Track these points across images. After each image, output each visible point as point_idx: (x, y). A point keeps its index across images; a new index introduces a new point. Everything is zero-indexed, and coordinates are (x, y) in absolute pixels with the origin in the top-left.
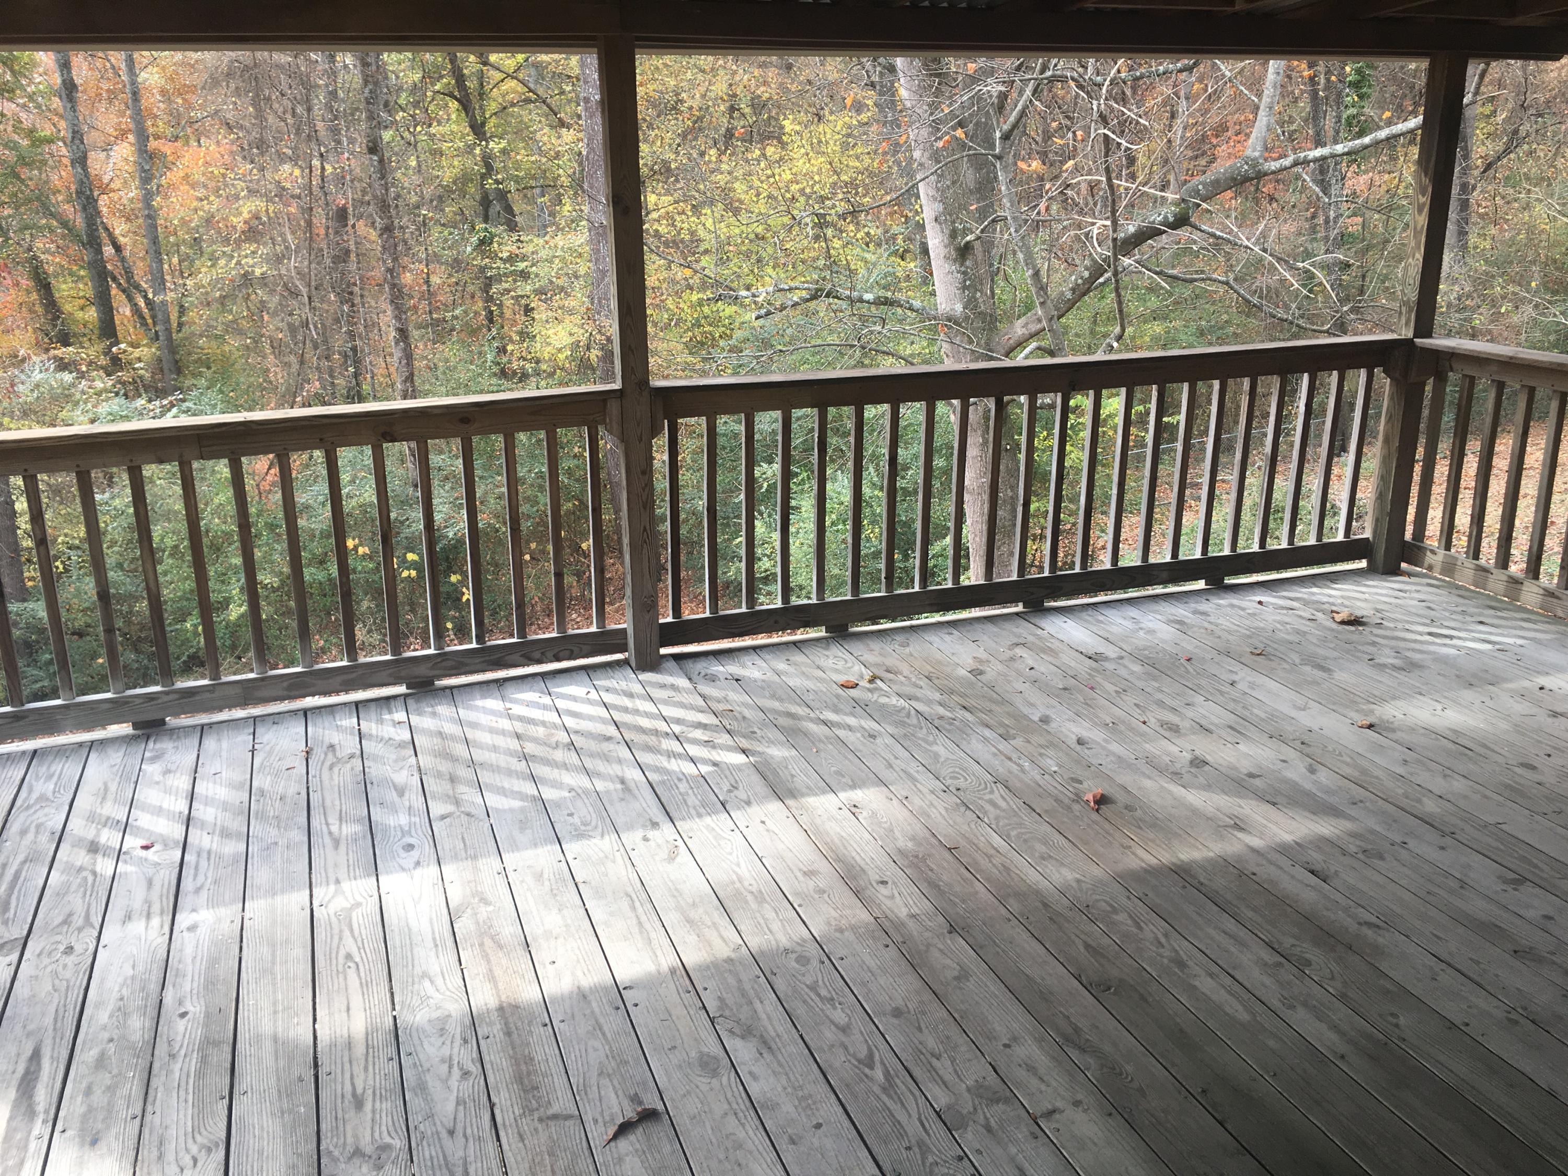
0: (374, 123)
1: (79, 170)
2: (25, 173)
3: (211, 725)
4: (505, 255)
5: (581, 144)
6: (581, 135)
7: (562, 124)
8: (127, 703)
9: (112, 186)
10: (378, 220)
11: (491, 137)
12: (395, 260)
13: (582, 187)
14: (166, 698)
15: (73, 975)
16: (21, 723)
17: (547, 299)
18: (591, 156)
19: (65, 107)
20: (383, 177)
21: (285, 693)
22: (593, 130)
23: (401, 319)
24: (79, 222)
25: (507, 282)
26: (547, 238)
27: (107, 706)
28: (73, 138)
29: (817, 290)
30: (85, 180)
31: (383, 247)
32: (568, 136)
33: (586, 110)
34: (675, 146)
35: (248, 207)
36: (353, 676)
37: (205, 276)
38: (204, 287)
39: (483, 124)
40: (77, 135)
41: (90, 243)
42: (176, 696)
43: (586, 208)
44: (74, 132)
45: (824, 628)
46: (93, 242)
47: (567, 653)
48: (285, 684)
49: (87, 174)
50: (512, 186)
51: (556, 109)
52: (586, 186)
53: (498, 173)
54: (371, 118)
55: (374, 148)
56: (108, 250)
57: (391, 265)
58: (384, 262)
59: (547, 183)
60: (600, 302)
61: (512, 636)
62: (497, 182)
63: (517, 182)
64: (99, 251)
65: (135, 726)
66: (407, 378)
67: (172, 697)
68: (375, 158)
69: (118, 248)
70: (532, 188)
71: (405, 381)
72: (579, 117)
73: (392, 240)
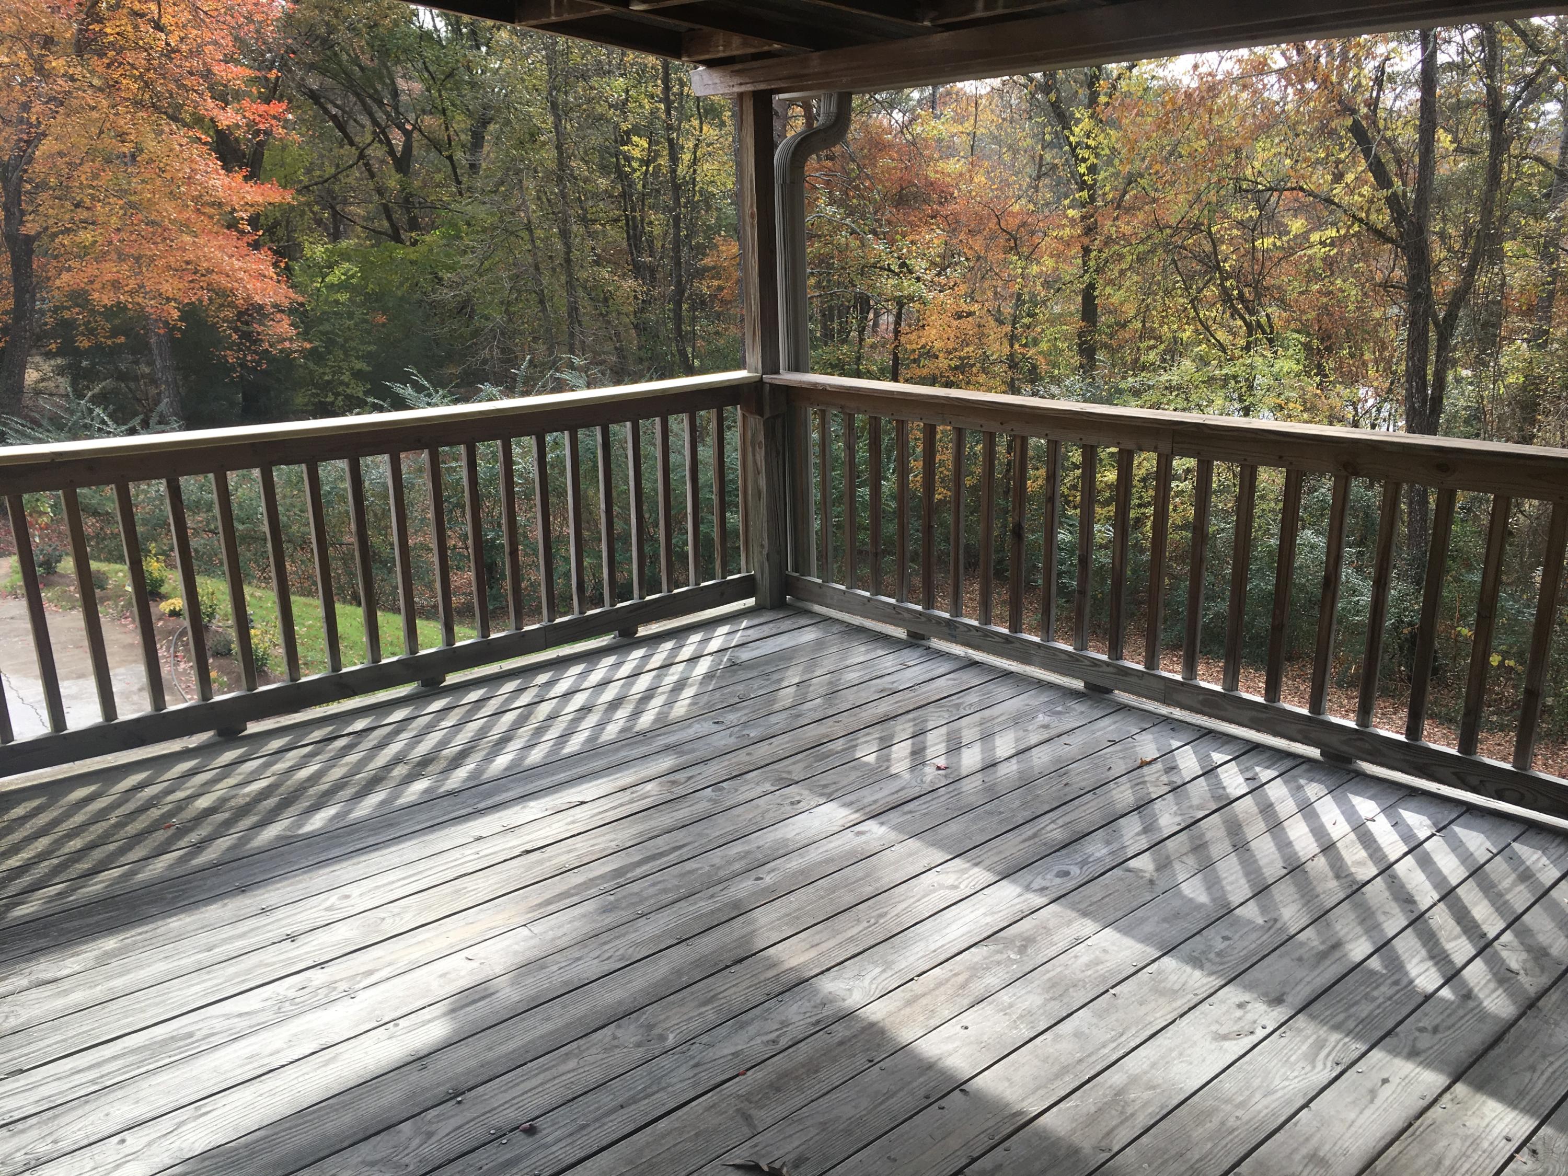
8: (1078, 660)
14: (1105, 669)
15: (771, 817)
16: (1009, 646)
21: (1199, 706)
27: (1063, 656)
36: (1264, 716)
48: (1201, 697)
65: (1087, 685)
67: (1110, 669)
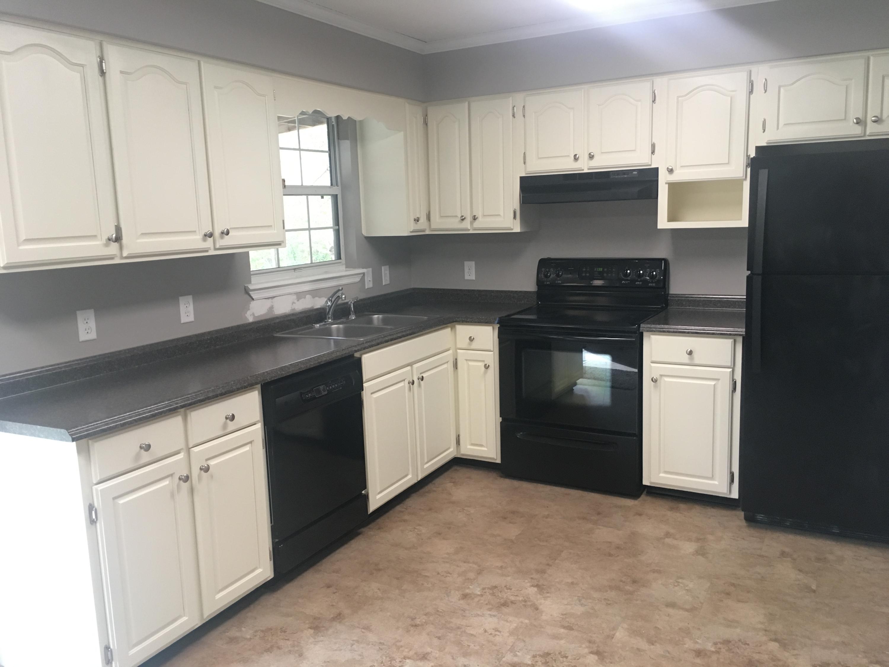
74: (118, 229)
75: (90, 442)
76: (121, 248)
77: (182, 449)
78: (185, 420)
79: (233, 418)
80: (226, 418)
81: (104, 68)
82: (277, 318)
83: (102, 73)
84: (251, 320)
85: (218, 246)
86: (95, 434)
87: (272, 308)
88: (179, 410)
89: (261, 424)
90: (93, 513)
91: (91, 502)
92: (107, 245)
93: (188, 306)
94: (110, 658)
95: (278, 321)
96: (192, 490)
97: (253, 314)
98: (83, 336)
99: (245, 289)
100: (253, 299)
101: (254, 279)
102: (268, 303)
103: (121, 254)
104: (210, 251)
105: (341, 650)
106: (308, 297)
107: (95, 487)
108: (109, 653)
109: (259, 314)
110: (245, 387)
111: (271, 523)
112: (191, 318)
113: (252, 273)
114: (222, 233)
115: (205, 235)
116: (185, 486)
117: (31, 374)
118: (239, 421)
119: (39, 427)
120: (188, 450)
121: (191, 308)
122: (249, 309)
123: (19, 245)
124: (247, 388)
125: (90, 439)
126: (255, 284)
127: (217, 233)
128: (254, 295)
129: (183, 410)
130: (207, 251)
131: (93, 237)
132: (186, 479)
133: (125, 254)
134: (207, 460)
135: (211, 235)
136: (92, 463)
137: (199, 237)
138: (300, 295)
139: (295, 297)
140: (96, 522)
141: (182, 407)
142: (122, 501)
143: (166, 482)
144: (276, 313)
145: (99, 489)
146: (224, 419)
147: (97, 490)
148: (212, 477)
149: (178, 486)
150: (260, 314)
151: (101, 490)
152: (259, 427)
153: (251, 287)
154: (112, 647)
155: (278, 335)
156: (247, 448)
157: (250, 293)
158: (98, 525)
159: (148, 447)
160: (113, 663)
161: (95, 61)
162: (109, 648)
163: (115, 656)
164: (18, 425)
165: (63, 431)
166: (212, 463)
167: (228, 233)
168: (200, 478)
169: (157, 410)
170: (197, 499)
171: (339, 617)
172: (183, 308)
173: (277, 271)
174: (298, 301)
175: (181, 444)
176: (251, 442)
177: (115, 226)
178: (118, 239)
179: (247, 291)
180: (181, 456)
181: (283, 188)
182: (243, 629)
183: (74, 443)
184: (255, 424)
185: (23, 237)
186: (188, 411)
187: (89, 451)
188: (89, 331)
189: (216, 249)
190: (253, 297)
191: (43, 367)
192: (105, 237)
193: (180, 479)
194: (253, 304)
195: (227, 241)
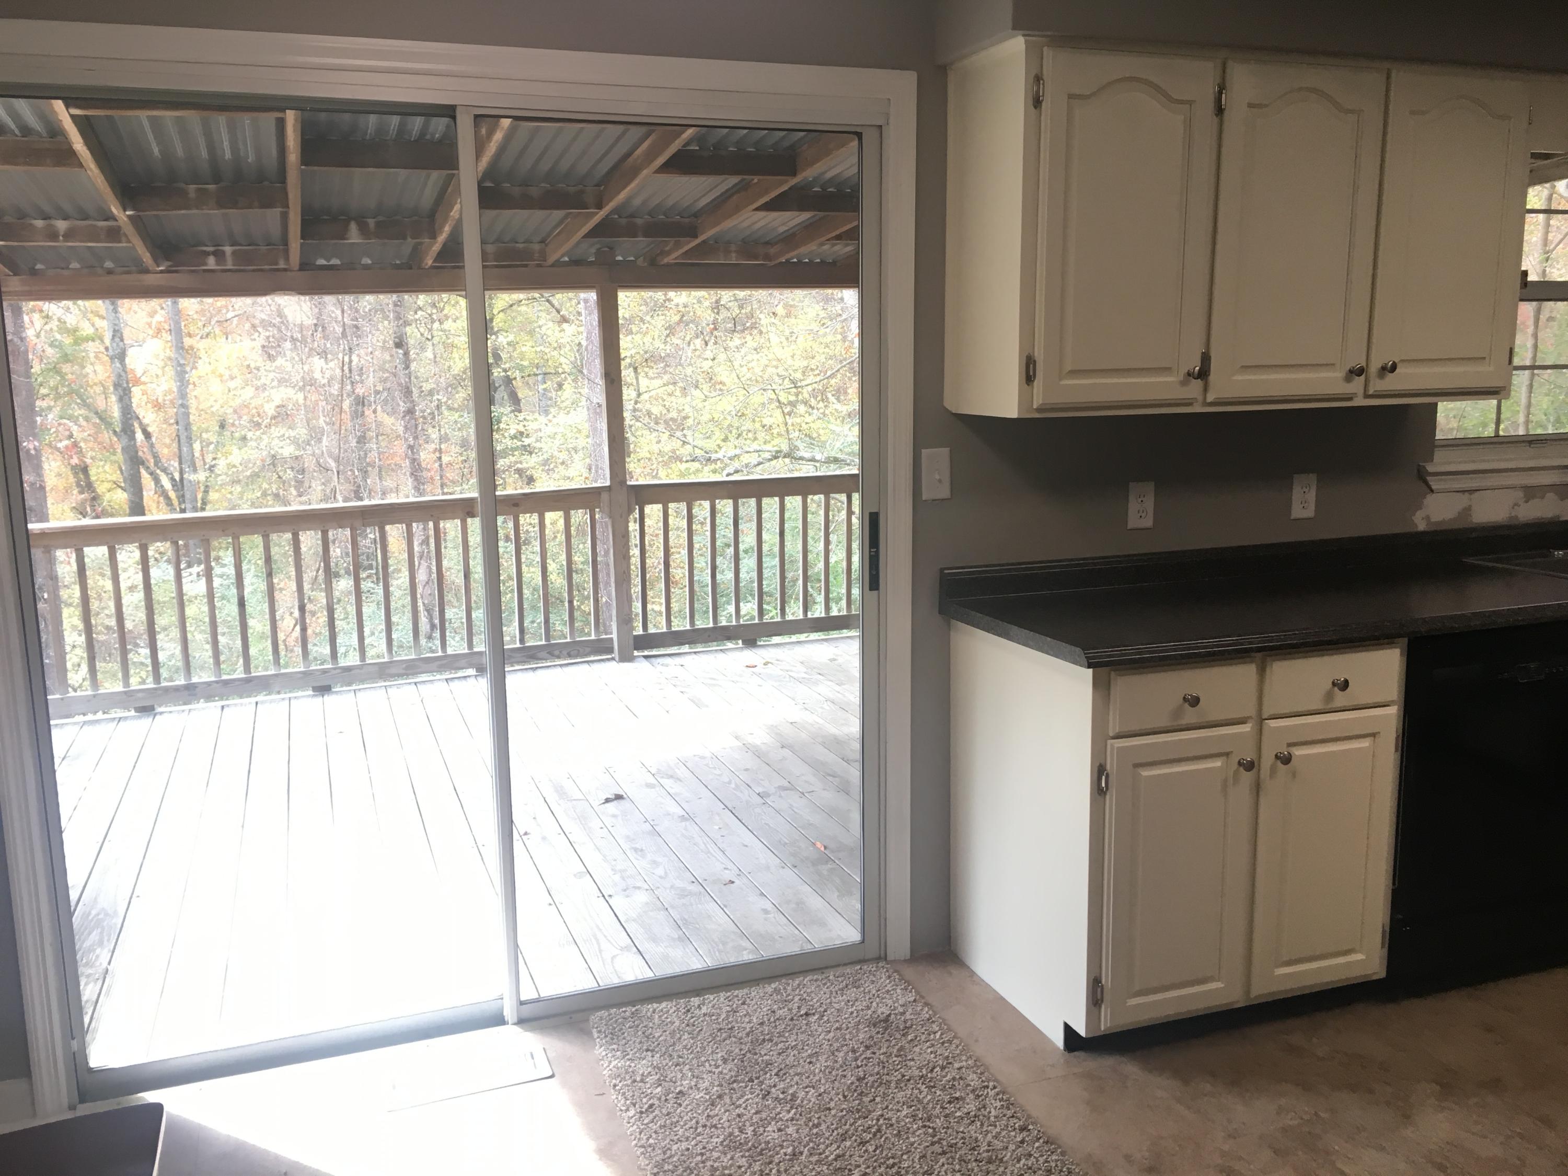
0: (401, 322)
1: (118, 365)
2: (66, 368)
3: (360, 690)
4: (513, 432)
5: (580, 337)
6: (581, 329)
7: (564, 320)
8: (311, 674)
9: (143, 379)
10: (402, 404)
11: (498, 331)
12: (416, 438)
13: (582, 372)
14: (334, 672)
17: (549, 470)
18: (590, 347)
19: (107, 309)
20: (407, 367)
22: (592, 325)
23: (419, 489)
24: (116, 412)
25: (513, 456)
26: (550, 417)
28: (114, 336)
29: (777, 452)
30: (123, 374)
31: (406, 427)
32: (569, 329)
33: (586, 308)
34: (663, 337)
35: (279, 395)
36: (445, 662)
37: (236, 455)
38: (234, 466)
39: (492, 320)
40: (117, 334)
41: (124, 430)
42: (339, 671)
43: (585, 391)
44: (115, 331)
45: (740, 642)
46: (127, 431)
47: (576, 652)
48: (405, 666)
49: (124, 370)
50: (517, 374)
51: (558, 307)
52: (585, 371)
53: (505, 363)
54: (398, 318)
55: (400, 343)
56: (139, 436)
57: (412, 443)
58: (406, 440)
59: (548, 371)
60: (597, 472)
61: (541, 640)
62: (505, 371)
63: (521, 370)
64: (132, 437)
65: (314, 689)
66: (423, 541)
67: (337, 671)
68: (401, 351)
69: (147, 435)
70: (536, 375)
71: (421, 544)
72: (579, 314)
73: (413, 421)
74: (1206, 359)
75: (1113, 673)
76: (1206, 389)
77: (1249, 718)
78: (1262, 671)
79: (1345, 685)
80: (1334, 684)
81: (1223, 103)
82: (1473, 530)
83: (1220, 110)
84: (1422, 526)
85: (1371, 392)
86: (1120, 663)
87: (1467, 510)
88: (1253, 654)
89: (1398, 710)
90: (1104, 778)
91: (1102, 762)
92: (1184, 383)
93: (1306, 490)
94: (1099, 997)
95: (1474, 535)
96: (1257, 787)
97: (1428, 518)
98: (1134, 522)
99: (1419, 471)
100: (1432, 491)
101: (1439, 455)
102: (1461, 502)
103: (1205, 398)
104: (1355, 399)
105: (1485, 1137)
106: (1551, 496)
107: (1110, 742)
108: (1099, 990)
109: (1439, 519)
110: (1377, 638)
111: (1394, 884)
112: (1310, 512)
113: (1437, 443)
114: (1384, 368)
115: (1351, 372)
116: (1247, 777)
117: (1054, 567)
118: (1356, 693)
119: (1049, 639)
120: (1261, 721)
121: (1312, 495)
122: (1421, 509)
123: (1060, 380)
124: (1379, 639)
125: (1115, 670)
126: (1440, 462)
127: (1374, 367)
128: (1435, 484)
129: (1259, 655)
130: (1350, 399)
131: (1166, 370)
132: (1249, 766)
133: (1210, 398)
134: (1290, 745)
135: (1360, 372)
136: (1111, 707)
137: (1339, 374)
138: (1531, 492)
139: (1520, 494)
140: (1105, 793)
141: (1259, 650)
142: (1146, 773)
143: (1218, 763)
144: (1475, 521)
145: (1116, 745)
146: (1330, 685)
147: (1112, 745)
148: (1294, 775)
149: (1236, 773)
150: (1441, 519)
151: (1118, 748)
152: (1393, 711)
153: (1430, 468)
154: (1103, 981)
155: (1470, 560)
156: (1365, 743)
157: (1429, 478)
158: (1108, 797)
159: (1194, 701)
160: (1103, 1007)
161: (1210, 91)
162: (1100, 982)
163: (1107, 997)
164: (1025, 633)
165: (1078, 650)
166: (1298, 752)
167: (1394, 368)
168: (1273, 770)
169: (1218, 646)
170: (1262, 800)
171: (1495, 1085)
172: (1297, 494)
173: (1495, 443)
174: (1527, 502)
175: (1251, 711)
176: (1374, 735)
177: (1203, 353)
178: (1203, 374)
179: (1422, 476)
180: (1246, 728)
181: (1521, 288)
182: (1315, 1040)
183: (1091, 670)
184: (1388, 706)
185: (1068, 367)
186: (1268, 659)
187: (1109, 689)
188: (1143, 515)
189: (1367, 396)
190: (1433, 487)
191: (1072, 560)
192: (1183, 371)
193: (1240, 764)
194: (1430, 499)
195: (1391, 383)
